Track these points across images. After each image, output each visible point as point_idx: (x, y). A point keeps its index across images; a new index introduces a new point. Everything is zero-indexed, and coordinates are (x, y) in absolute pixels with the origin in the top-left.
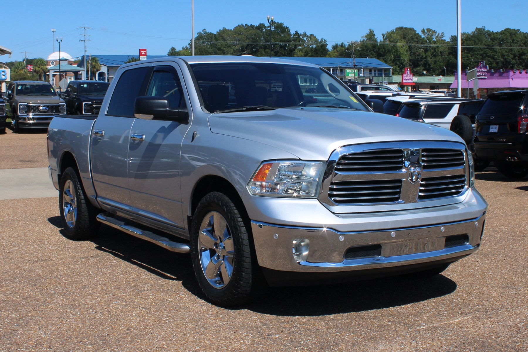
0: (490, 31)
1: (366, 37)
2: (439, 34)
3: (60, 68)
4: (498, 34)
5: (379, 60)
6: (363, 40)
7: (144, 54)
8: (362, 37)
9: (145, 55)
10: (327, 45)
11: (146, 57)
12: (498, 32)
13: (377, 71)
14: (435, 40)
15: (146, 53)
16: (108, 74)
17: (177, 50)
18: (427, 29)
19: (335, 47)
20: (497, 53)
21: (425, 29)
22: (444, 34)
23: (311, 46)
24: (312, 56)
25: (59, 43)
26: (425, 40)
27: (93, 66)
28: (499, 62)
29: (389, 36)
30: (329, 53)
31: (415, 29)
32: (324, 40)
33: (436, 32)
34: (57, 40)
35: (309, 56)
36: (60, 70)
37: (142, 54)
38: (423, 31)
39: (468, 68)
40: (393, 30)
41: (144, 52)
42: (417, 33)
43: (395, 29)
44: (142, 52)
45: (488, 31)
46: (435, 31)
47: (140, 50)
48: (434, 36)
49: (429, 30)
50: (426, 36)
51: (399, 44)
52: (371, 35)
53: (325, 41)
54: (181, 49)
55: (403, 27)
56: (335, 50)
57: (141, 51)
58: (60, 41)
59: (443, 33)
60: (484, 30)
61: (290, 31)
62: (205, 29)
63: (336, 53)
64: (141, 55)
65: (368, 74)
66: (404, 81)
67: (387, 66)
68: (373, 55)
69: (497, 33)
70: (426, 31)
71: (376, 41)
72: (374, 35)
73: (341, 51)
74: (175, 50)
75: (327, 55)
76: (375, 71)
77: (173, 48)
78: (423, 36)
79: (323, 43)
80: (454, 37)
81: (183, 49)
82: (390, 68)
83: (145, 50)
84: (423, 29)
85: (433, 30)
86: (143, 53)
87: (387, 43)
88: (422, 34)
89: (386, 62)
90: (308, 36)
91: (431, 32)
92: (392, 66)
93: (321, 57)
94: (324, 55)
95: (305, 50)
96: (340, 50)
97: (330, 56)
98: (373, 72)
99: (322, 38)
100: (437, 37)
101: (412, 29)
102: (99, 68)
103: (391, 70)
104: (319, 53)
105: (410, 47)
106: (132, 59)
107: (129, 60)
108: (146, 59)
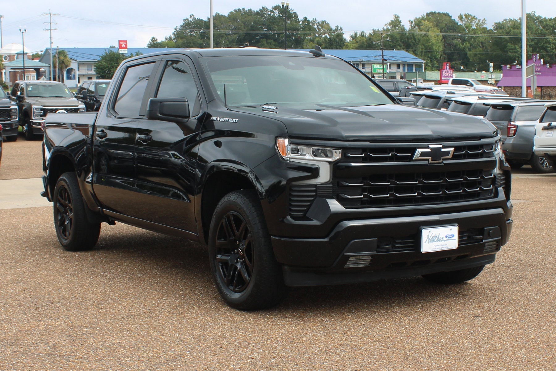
0: (541, 17)
1: (390, 24)
2: (479, 21)
3: (24, 64)
4: (552, 20)
5: (408, 52)
6: (387, 28)
7: (124, 46)
8: (386, 25)
9: (126, 48)
10: (343, 34)
11: (127, 50)
12: (551, 18)
13: (406, 67)
14: (475, 28)
15: (126, 45)
16: (78, 70)
17: (159, 41)
18: (465, 14)
19: (354, 37)
20: (550, 44)
21: (463, 14)
22: (485, 21)
23: (323, 36)
24: (325, 48)
25: (23, 33)
26: (463, 28)
27: (61, 62)
28: (553, 55)
29: (418, 23)
30: (346, 44)
31: (450, 14)
32: (339, 29)
33: (476, 19)
34: (20, 30)
36: (24, 66)
37: (122, 46)
38: (461, 17)
39: (516, 62)
40: (424, 15)
41: (125, 44)
42: (452, 19)
43: (425, 14)
44: (122, 44)
45: (539, 17)
46: (475, 16)
47: (119, 41)
48: (474, 24)
49: (467, 16)
50: (464, 23)
51: (430, 33)
52: (396, 23)
53: (341, 29)
54: (164, 40)
55: (435, 12)
56: (354, 41)
57: (121, 43)
58: (24, 31)
59: (485, 19)
60: (534, 15)
61: (297, 17)
62: (193, 15)
63: (356, 45)
64: (120, 47)
65: (396, 69)
66: (443, 78)
67: (418, 60)
68: (400, 46)
69: (550, 20)
70: (464, 17)
71: (403, 29)
72: (400, 22)
73: (361, 41)
74: (157, 40)
75: (344, 47)
76: (404, 65)
77: (153, 38)
78: (460, 23)
79: (339, 32)
80: (498, 24)
81: (166, 39)
82: (423, 63)
83: (126, 41)
84: (461, 14)
85: (473, 16)
86: (123, 46)
87: (417, 31)
88: (460, 21)
89: (416, 55)
90: (318, 23)
91: (470, 19)
92: (424, 59)
93: (337, 49)
94: (340, 46)
95: (317, 41)
97: (347, 47)
98: (401, 67)
99: (337, 26)
100: (477, 24)
101: (446, 15)
102: (68, 64)
103: (423, 64)
104: (335, 44)
105: (444, 37)
106: (109, 52)
107: (106, 53)
108: (127, 52)
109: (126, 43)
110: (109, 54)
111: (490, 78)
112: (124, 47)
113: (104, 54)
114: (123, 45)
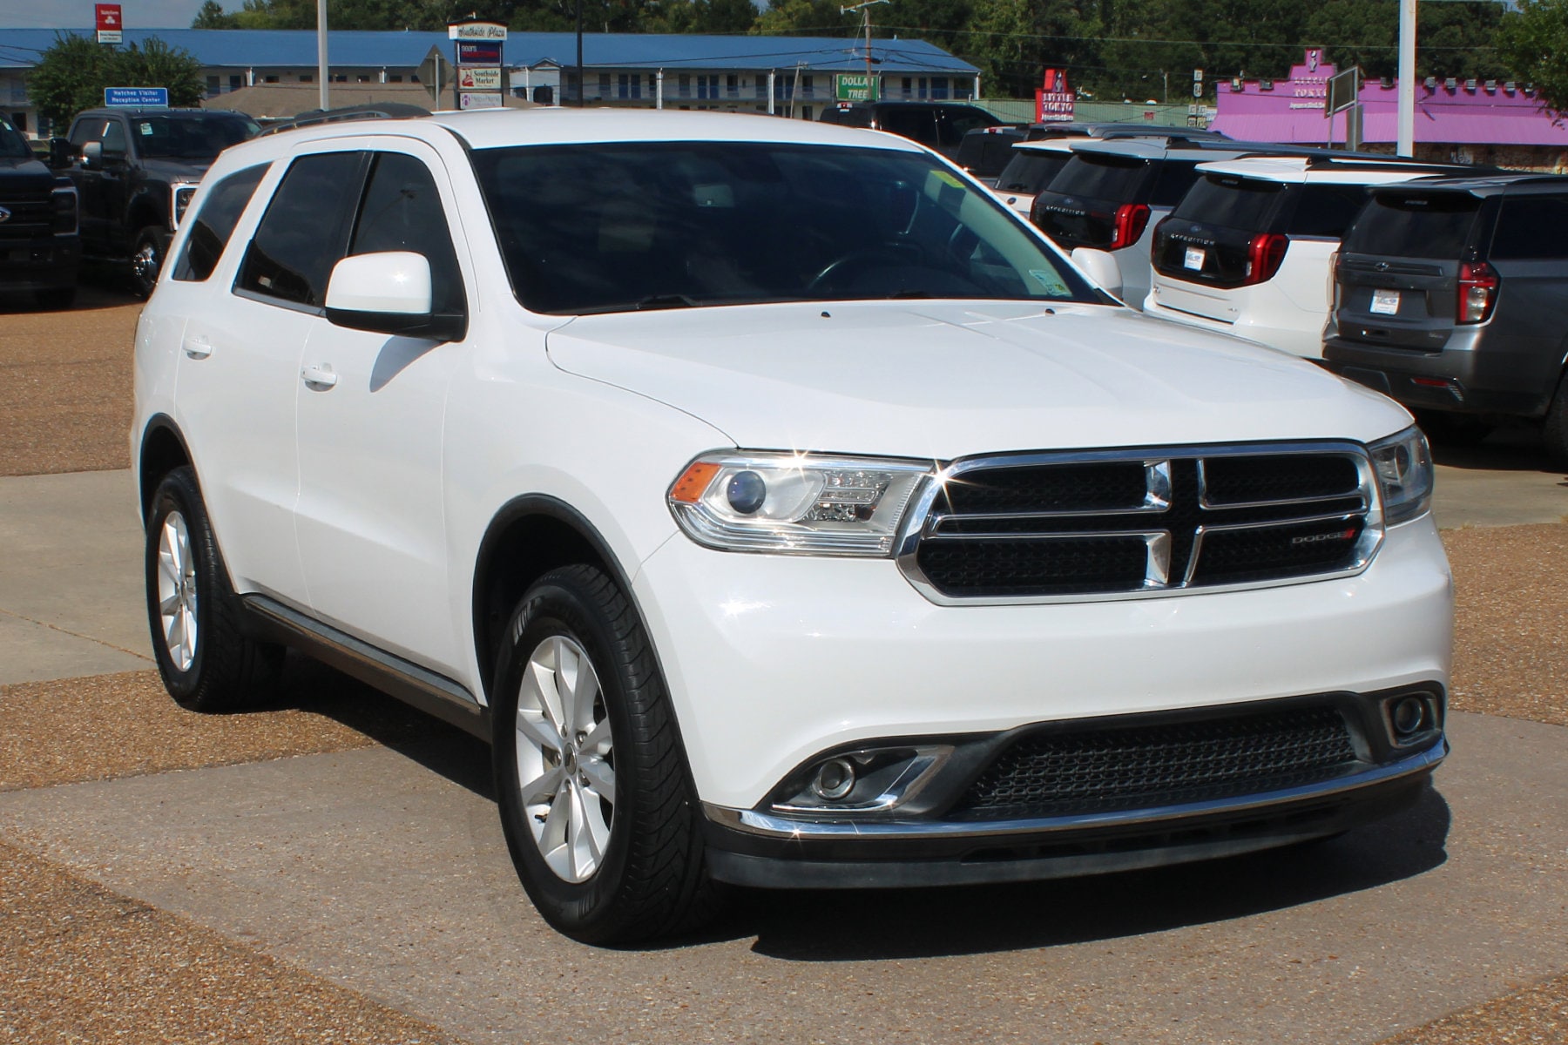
5: (935, 44)
7: (113, 22)
9: (117, 26)
11: (120, 32)
13: (929, 85)
15: (118, 18)
17: (227, 11)
19: (780, 2)
24: (700, 30)
30: (758, 19)
35: (690, 32)
37: (107, 22)
41: (114, 17)
44: (105, 17)
47: (99, 8)
54: (240, 9)
56: (780, 11)
57: (103, 13)
63: (785, 22)
64: (101, 24)
65: (899, 92)
66: (1044, 118)
67: (962, 68)
68: (913, 26)
73: (800, 13)
74: (220, 9)
75: (753, 29)
81: (245, 7)
82: (975, 74)
83: (118, 8)
86: (110, 20)
89: (957, 51)
92: (980, 67)
93: (730, 33)
94: (741, 27)
95: (675, 12)
96: (797, 11)
97: (763, 30)
98: (915, 85)
103: (978, 79)
105: (1032, 4)
106: (68, 40)
107: (61, 43)
108: (119, 40)
109: (117, 13)
110: (69, 44)
111: (1193, 116)
112: (110, 24)
113: (54, 46)
114: (110, 18)
